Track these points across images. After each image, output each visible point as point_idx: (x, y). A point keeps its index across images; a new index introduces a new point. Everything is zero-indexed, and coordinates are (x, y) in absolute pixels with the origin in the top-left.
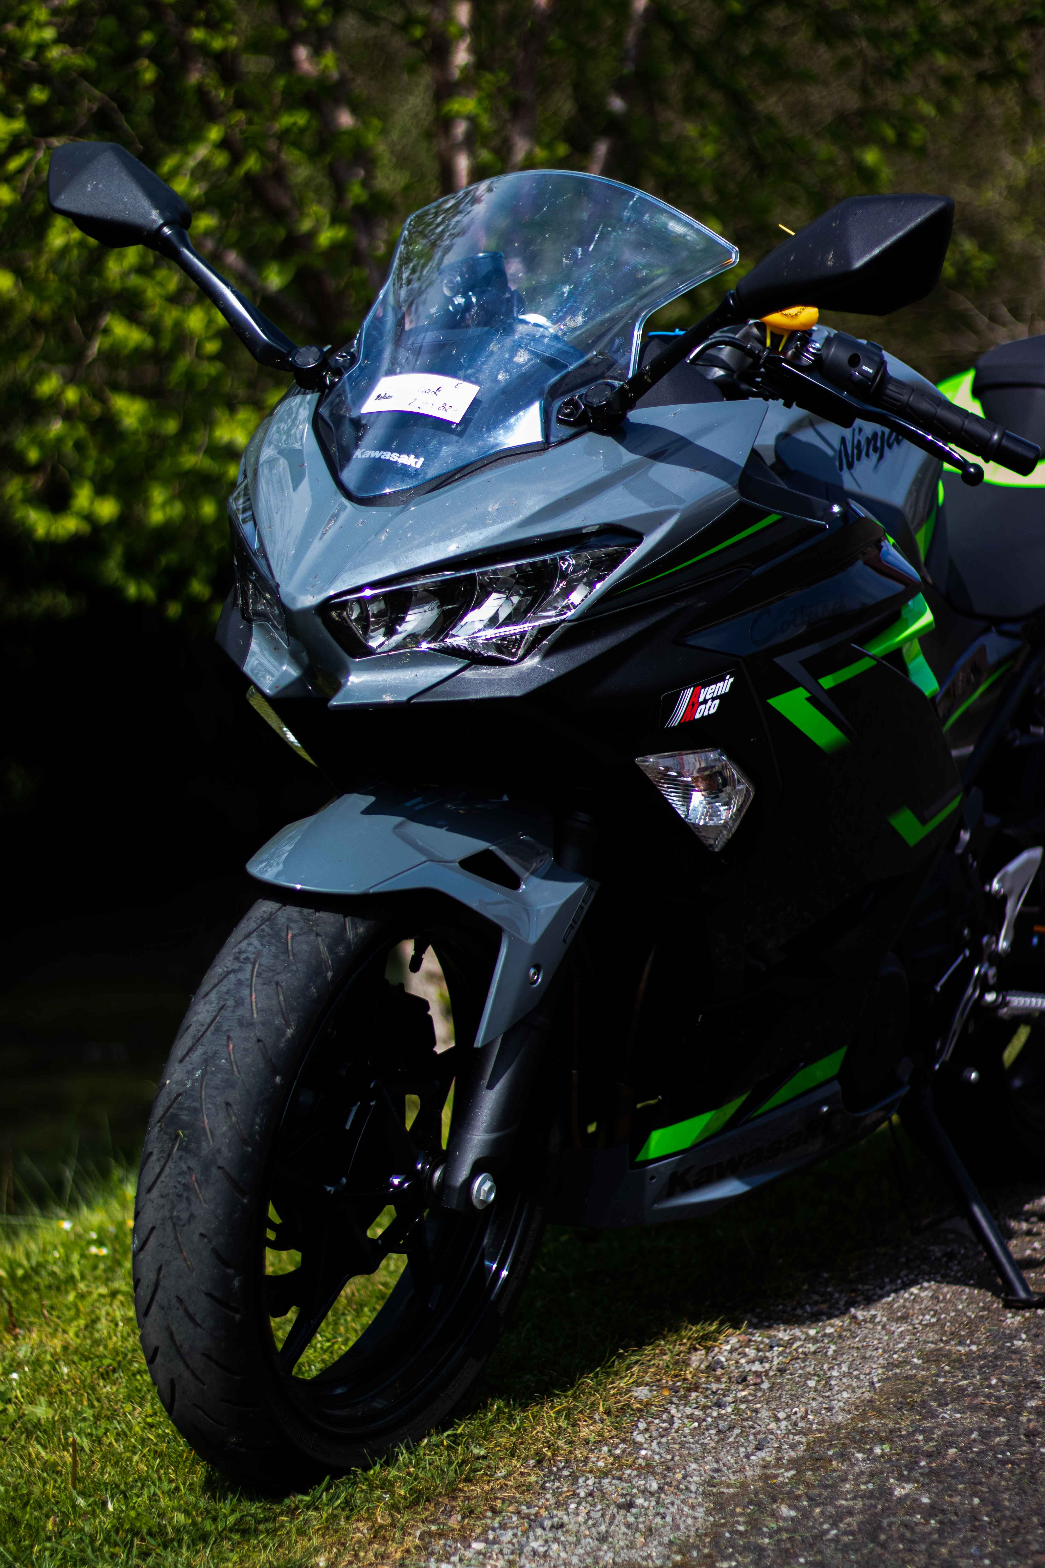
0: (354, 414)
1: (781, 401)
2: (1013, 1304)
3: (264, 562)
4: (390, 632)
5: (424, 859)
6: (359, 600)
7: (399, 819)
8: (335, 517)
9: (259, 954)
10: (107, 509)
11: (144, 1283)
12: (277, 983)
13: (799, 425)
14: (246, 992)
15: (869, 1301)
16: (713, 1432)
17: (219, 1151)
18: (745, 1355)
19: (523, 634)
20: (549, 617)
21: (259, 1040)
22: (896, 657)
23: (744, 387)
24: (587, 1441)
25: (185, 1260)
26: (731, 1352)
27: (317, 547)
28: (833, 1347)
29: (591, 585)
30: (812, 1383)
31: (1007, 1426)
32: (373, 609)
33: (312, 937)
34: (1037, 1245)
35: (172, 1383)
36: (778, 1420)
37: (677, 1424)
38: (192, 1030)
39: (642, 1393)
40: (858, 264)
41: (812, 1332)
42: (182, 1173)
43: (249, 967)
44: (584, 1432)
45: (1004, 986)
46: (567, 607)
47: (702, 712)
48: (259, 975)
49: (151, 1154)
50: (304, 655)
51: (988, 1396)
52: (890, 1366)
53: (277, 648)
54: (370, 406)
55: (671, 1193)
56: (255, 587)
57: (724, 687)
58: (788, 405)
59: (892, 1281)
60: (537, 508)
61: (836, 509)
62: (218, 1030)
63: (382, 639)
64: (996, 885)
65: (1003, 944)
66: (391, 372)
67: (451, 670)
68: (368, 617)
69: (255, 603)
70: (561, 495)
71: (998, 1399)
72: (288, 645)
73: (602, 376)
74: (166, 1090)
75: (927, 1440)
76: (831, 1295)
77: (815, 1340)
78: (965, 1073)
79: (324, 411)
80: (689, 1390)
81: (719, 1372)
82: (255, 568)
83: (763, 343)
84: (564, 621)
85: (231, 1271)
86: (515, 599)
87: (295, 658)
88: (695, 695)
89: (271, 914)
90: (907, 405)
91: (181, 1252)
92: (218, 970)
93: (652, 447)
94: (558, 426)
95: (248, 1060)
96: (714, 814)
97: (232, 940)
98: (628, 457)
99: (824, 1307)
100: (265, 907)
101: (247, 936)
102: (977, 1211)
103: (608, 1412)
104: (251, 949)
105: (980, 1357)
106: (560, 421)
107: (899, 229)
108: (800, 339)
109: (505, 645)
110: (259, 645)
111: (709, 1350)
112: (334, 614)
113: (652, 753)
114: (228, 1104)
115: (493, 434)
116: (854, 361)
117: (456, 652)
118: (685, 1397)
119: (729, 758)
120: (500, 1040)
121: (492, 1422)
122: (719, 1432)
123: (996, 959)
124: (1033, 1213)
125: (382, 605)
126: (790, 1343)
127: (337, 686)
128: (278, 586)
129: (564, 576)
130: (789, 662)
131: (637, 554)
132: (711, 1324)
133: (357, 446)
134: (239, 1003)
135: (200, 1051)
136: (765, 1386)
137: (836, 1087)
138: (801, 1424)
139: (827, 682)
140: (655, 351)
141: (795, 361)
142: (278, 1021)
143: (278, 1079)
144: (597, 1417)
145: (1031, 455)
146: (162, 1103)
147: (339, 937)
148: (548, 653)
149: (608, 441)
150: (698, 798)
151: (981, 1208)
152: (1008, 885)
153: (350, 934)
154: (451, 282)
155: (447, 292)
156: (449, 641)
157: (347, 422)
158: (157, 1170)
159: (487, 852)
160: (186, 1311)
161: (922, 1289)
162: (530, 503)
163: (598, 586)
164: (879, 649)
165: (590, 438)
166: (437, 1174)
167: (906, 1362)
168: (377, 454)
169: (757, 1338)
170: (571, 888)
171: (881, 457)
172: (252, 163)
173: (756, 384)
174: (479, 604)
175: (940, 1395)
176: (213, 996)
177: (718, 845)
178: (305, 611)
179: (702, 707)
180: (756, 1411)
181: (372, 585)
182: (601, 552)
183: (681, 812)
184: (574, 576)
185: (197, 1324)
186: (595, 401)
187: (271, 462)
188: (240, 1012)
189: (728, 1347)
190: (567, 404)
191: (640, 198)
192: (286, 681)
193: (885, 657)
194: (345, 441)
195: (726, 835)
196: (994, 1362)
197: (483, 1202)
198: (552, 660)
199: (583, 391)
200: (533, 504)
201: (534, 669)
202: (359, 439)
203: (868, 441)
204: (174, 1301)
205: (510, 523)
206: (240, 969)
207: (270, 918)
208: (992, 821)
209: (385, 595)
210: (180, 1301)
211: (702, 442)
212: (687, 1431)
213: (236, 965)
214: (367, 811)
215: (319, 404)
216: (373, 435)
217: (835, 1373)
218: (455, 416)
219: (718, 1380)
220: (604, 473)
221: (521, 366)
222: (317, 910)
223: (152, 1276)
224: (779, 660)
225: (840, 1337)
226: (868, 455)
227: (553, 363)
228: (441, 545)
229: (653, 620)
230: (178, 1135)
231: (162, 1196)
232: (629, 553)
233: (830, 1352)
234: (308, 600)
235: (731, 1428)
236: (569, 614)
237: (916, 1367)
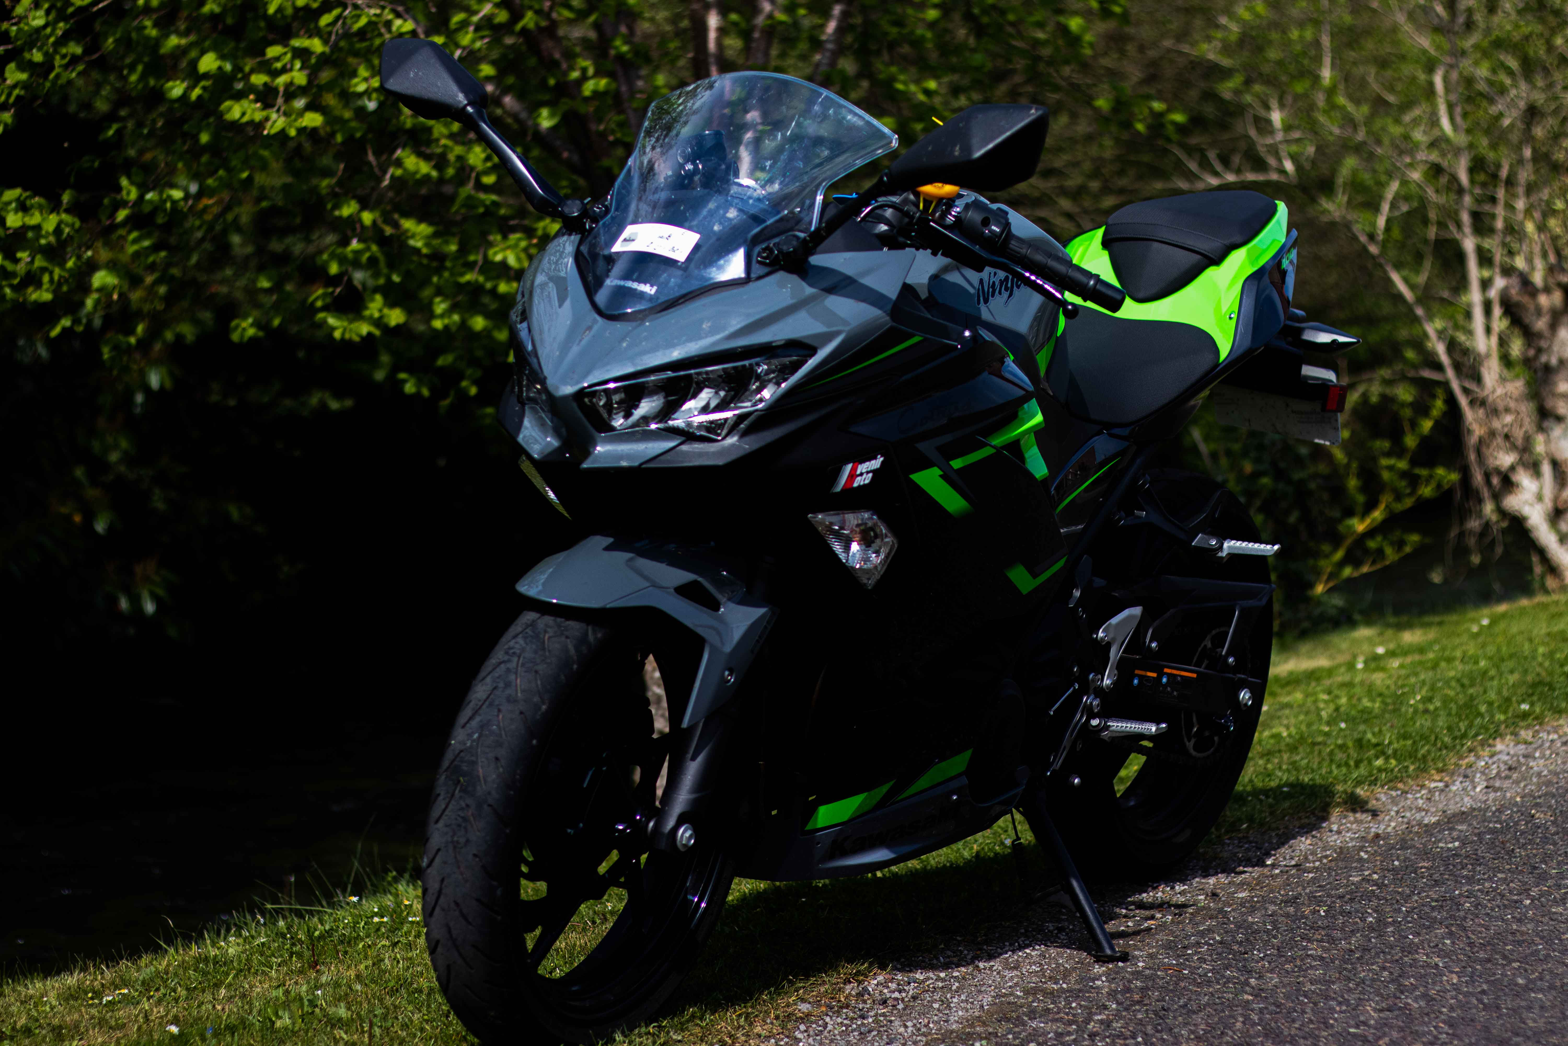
0: (606, 252)
1: (929, 251)
2: (1102, 959)
3: (535, 360)
4: (627, 416)
5: (647, 584)
6: (605, 391)
7: (630, 555)
8: (590, 328)
9: (523, 650)
10: (396, 317)
11: (430, 891)
12: (536, 672)
13: (946, 269)
14: (513, 677)
15: (991, 957)
16: (856, 1033)
17: (489, 793)
18: (888, 987)
19: (726, 420)
20: (746, 406)
21: (521, 713)
22: (1015, 447)
23: (901, 239)
24: (760, 1036)
25: (462, 874)
26: (877, 985)
27: (575, 349)
28: (957, 984)
29: (778, 384)
30: (936, 1006)
31: (1077, 1031)
32: (616, 398)
33: (563, 639)
34: (1130, 924)
35: (448, 967)
36: (906, 1027)
37: (830, 1027)
38: (472, 705)
39: (804, 1007)
40: (977, 154)
41: (942, 975)
42: (462, 809)
43: (515, 659)
44: (758, 1030)
45: (1106, 713)
46: (761, 400)
47: (858, 482)
48: (523, 665)
49: (439, 795)
50: (563, 430)
51: (1067, 1014)
52: (998, 996)
53: (543, 424)
54: (618, 247)
55: (832, 857)
56: (528, 379)
57: (876, 464)
58: (934, 254)
59: (1011, 945)
60: (739, 326)
61: (967, 334)
62: (491, 705)
63: (621, 421)
64: (1101, 634)
65: (1107, 682)
66: (634, 222)
67: (671, 444)
68: (612, 404)
69: (528, 391)
70: (757, 317)
71: (1074, 1015)
72: (552, 422)
73: (792, 229)
74: (451, 748)
75: (1015, 1038)
76: (961, 952)
77: (943, 980)
78: (1071, 779)
79: (584, 249)
80: (842, 1008)
81: (866, 997)
82: (530, 365)
83: (918, 206)
84: (756, 411)
85: (495, 883)
86: (722, 393)
87: (557, 433)
88: (854, 469)
89: (533, 621)
90: (1025, 257)
91: (459, 867)
92: (493, 661)
93: (826, 284)
94: (758, 265)
95: (513, 727)
96: (866, 560)
97: (503, 640)
98: (809, 290)
99: (955, 960)
100: (529, 616)
101: (515, 637)
102: (1075, 884)
103: (777, 1018)
104: (517, 646)
105: (1068, 991)
106: (758, 262)
107: (1008, 130)
108: (945, 204)
109: (713, 427)
110: (530, 422)
111: (860, 983)
112: (586, 400)
113: (821, 511)
114: (497, 759)
115: (708, 271)
116: (986, 222)
117: (675, 431)
118: (838, 1012)
119: (879, 518)
120: (701, 724)
121: (688, 1021)
122: (861, 1033)
123: (1100, 692)
124: (1133, 903)
125: (623, 395)
126: (923, 981)
127: (586, 453)
128: (545, 378)
129: (758, 377)
130: (926, 447)
131: (812, 363)
132: (862, 964)
133: (607, 276)
134: (508, 685)
135: (478, 719)
136: (901, 1006)
137: (965, 780)
138: (924, 1030)
139: (957, 464)
140: (831, 212)
141: (941, 222)
142: (536, 699)
143: (534, 742)
144: (768, 1021)
145: (1118, 297)
146: (449, 756)
147: (583, 640)
148: (744, 434)
149: (794, 278)
150: (855, 547)
151: (1078, 881)
152: (1111, 635)
153: (591, 638)
154: (683, 152)
155: (681, 161)
156: (671, 423)
157: (601, 258)
158: (443, 806)
159: (695, 582)
160: (461, 912)
161: (1034, 949)
162: (734, 322)
163: (783, 385)
164: (999, 440)
165: (780, 275)
166: (651, 824)
167: (1012, 994)
168: (622, 283)
169: (899, 977)
170: (759, 612)
171: (1010, 295)
172: (529, 20)
173: (910, 238)
174: (694, 396)
175: (1032, 1014)
176: (488, 680)
177: (870, 583)
178: (565, 398)
179: (859, 478)
180: (891, 1021)
181: (615, 380)
182: (786, 360)
183: (842, 556)
184: (766, 378)
185: (470, 923)
186: (785, 248)
187: (543, 286)
188: (508, 691)
189: (875, 982)
190: (764, 250)
191: (826, 97)
192: (549, 450)
193: (1005, 447)
194: (599, 272)
195: (877, 576)
196: (1076, 994)
197: (685, 845)
198: (747, 439)
199: (776, 240)
200: (736, 323)
201: (733, 445)
202: (609, 271)
203: (1001, 282)
204: (453, 905)
205: (718, 337)
206: (509, 661)
207: (533, 624)
208: (1099, 582)
209: (624, 388)
210: (457, 904)
211: (867, 281)
212: (836, 1032)
213: (506, 658)
214: (608, 548)
215: (580, 243)
216: (618, 268)
217: (955, 1000)
218: (681, 256)
219: (865, 1002)
220: (789, 301)
221: (730, 220)
222: (568, 619)
223: (437, 886)
224: (919, 446)
225: (964, 978)
226: (1000, 293)
227: (756, 219)
228: (667, 352)
229: (823, 412)
230: (459, 781)
231: (446, 826)
232: (806, 362)
233: (954, 988)
234: (568, 390)
235: (870, 1032)
236: (760, 406)
237: (1018, 997)
